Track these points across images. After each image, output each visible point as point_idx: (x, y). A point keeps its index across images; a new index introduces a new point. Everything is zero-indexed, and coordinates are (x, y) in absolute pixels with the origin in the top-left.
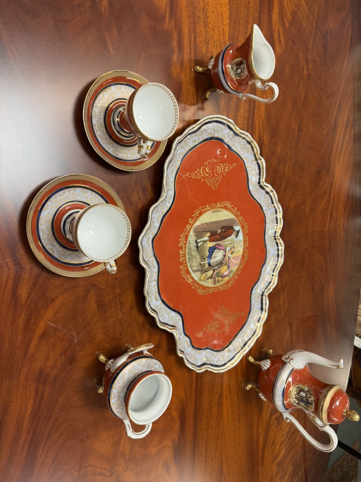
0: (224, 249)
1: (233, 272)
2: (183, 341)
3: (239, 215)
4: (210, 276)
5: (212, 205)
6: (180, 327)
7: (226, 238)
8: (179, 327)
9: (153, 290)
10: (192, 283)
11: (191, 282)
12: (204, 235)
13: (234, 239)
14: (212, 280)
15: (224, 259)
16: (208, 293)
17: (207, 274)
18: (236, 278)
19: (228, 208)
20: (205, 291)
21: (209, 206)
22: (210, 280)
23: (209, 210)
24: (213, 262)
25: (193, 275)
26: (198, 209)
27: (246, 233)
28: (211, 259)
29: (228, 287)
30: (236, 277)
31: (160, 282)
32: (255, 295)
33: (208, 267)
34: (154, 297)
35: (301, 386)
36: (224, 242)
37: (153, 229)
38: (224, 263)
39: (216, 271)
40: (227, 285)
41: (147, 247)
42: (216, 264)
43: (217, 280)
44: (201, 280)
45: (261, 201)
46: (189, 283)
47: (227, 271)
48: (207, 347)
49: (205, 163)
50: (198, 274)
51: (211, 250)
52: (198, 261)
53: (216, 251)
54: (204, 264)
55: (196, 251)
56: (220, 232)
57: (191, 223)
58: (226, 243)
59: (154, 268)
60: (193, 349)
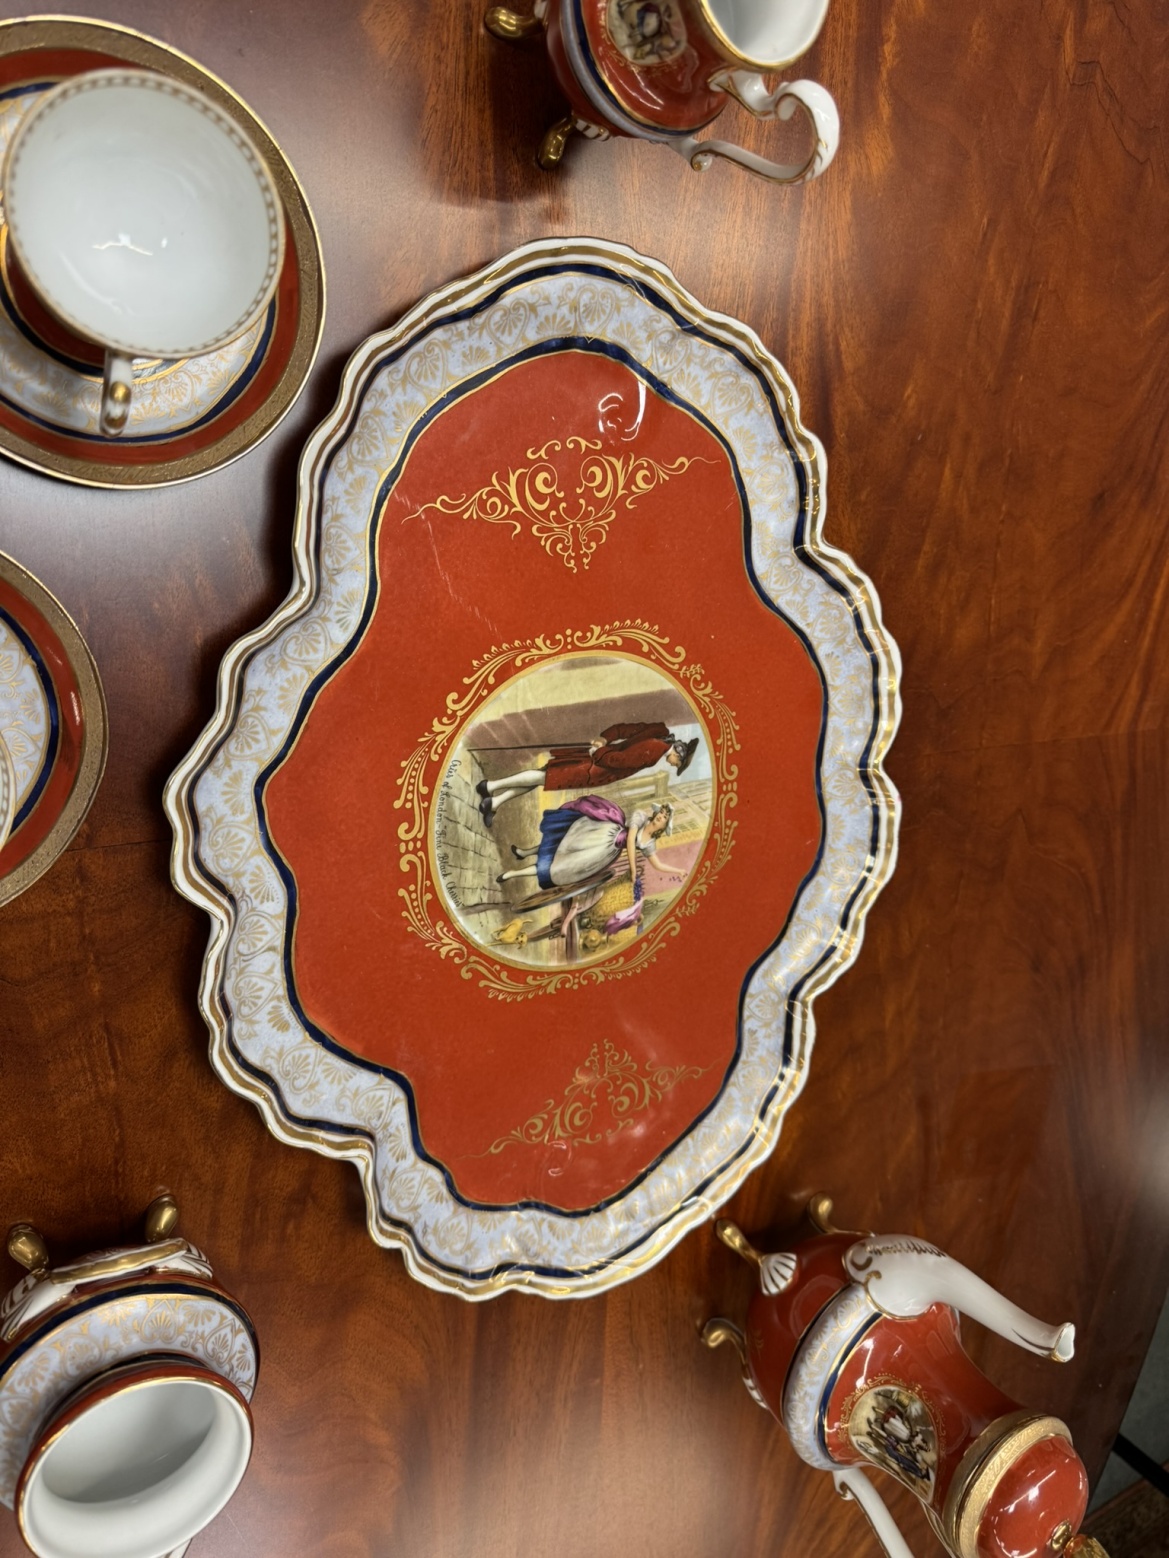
0: (618, 818)
1: (661, 910)
2: (412, 1179)
3: (699, 677)
4: (547, 927)
5: (565, 637)
6: (397, 1129)
7: (632, 774)
8: (392, 1130)
9: (261, 989)
10: (460, 955)
11: (452, 954)
12: (521, 763)
13: (667, 778)
14: (559, 942)
15: (619, 856)
16: (536, 996)
17: (532, 917)
18: (674, 934)
19: (646, 648)
20: (520, 987)
21: (548, 642)
22: (546, 943)
23: (549, 656)
24: (562, 871)
25: (464, 923)
26: (490, 653)
27: (731, 751)
28: (552, 860)
29: (635, 968)
30: (674, 929)
31: (297, 955)
32: (761, 997)
33: (539, 889)
34: (269, 1017)
35: (899, 1393)
36: (620, 790)
37: (261, 736)
38: (617, 874)
39: (577, 905)
40: (626, 961)
41: (230, 812)
42: (576, 879)
43: (579, 940)
44: (502, 943)
45: (810, 620)
46: (443, 957)
47: (628, 907)
48: (524, 1200)
49: (534, 453)
50: (491, 920)
51: (555, 822)
52: (490, 869)
53: (577, 824)
54: (519, 882)
55: (482, 828)
56: (599, 750)
57: (455, 712)
58: (627, 793)
59: (267, 897)
60: (462, 1209)
